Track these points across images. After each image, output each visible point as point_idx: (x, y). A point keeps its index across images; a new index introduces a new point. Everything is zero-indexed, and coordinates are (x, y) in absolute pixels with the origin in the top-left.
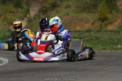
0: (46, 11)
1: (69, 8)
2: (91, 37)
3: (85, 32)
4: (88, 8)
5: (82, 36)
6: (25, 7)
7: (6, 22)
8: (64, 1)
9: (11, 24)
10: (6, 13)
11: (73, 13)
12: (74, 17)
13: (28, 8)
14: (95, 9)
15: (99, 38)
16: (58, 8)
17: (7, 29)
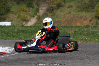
0: (53, 10)
1: (71, 8)
2: (89, 32)
3: (84, 27)
4: (86, 8)
5: (82, 31)
6: (35, 6)
7: (20, 19)
8: (67, 2)
9: (24, 21)
10: (20, 12)
11: (74, 12)
12: (75, 15)
13: (37, 8)
14: (92, 9)
15: (95, 32)
16: (62, 8)
17: (21, 24)
